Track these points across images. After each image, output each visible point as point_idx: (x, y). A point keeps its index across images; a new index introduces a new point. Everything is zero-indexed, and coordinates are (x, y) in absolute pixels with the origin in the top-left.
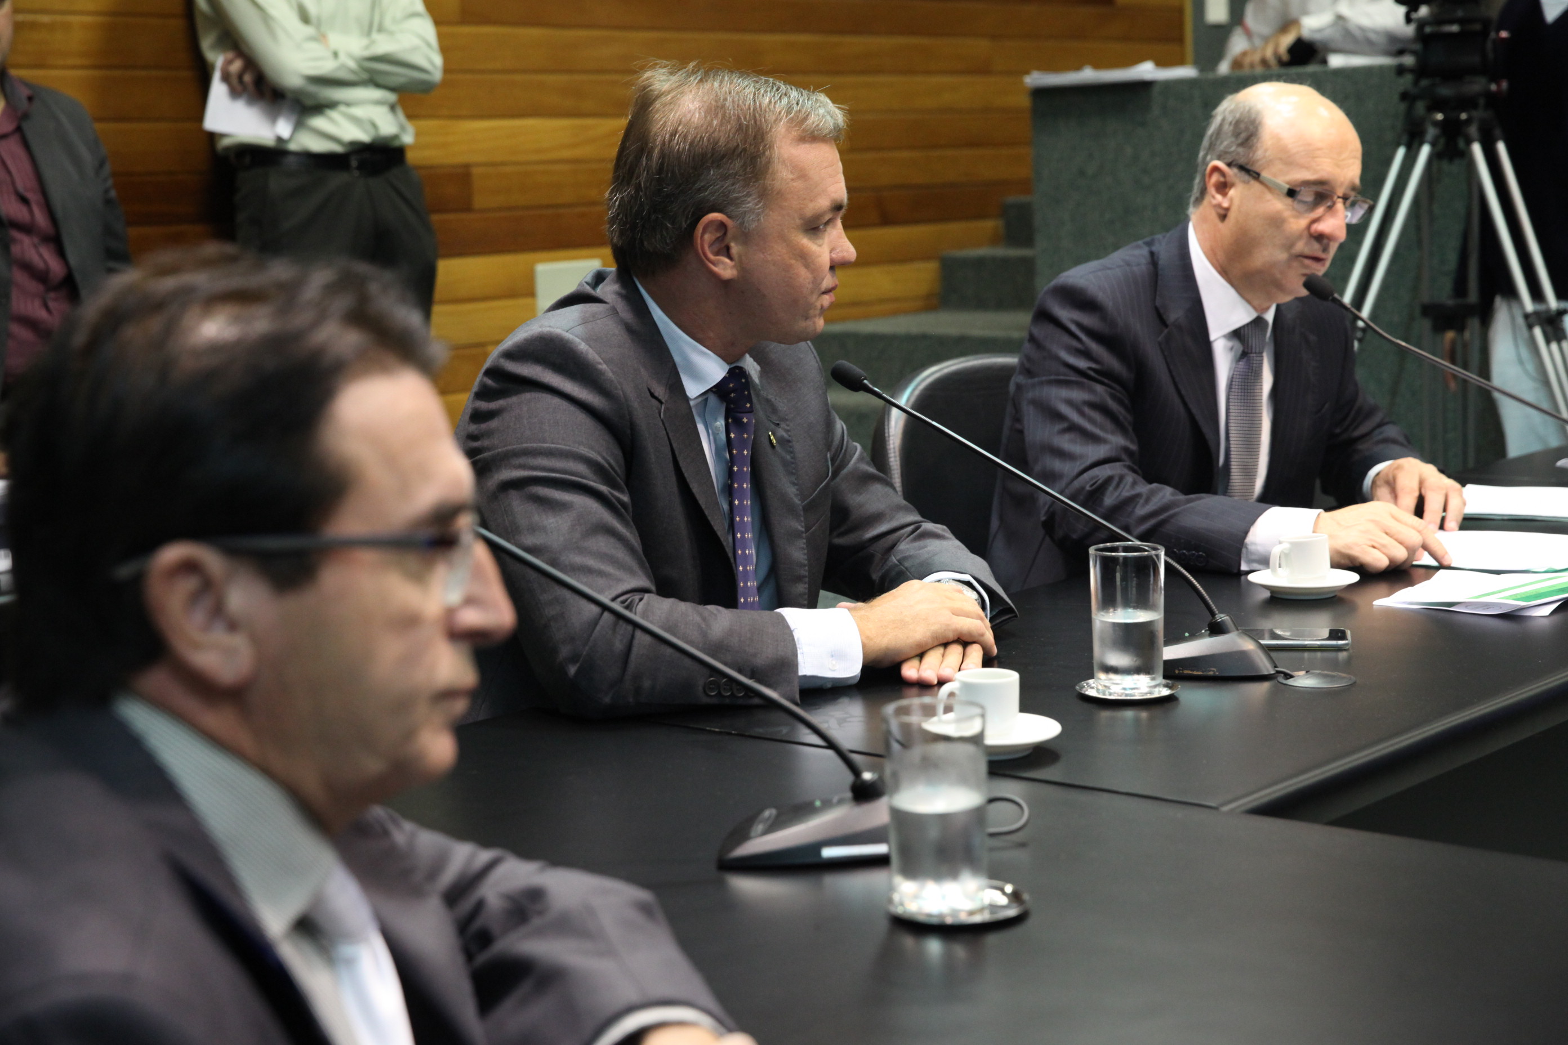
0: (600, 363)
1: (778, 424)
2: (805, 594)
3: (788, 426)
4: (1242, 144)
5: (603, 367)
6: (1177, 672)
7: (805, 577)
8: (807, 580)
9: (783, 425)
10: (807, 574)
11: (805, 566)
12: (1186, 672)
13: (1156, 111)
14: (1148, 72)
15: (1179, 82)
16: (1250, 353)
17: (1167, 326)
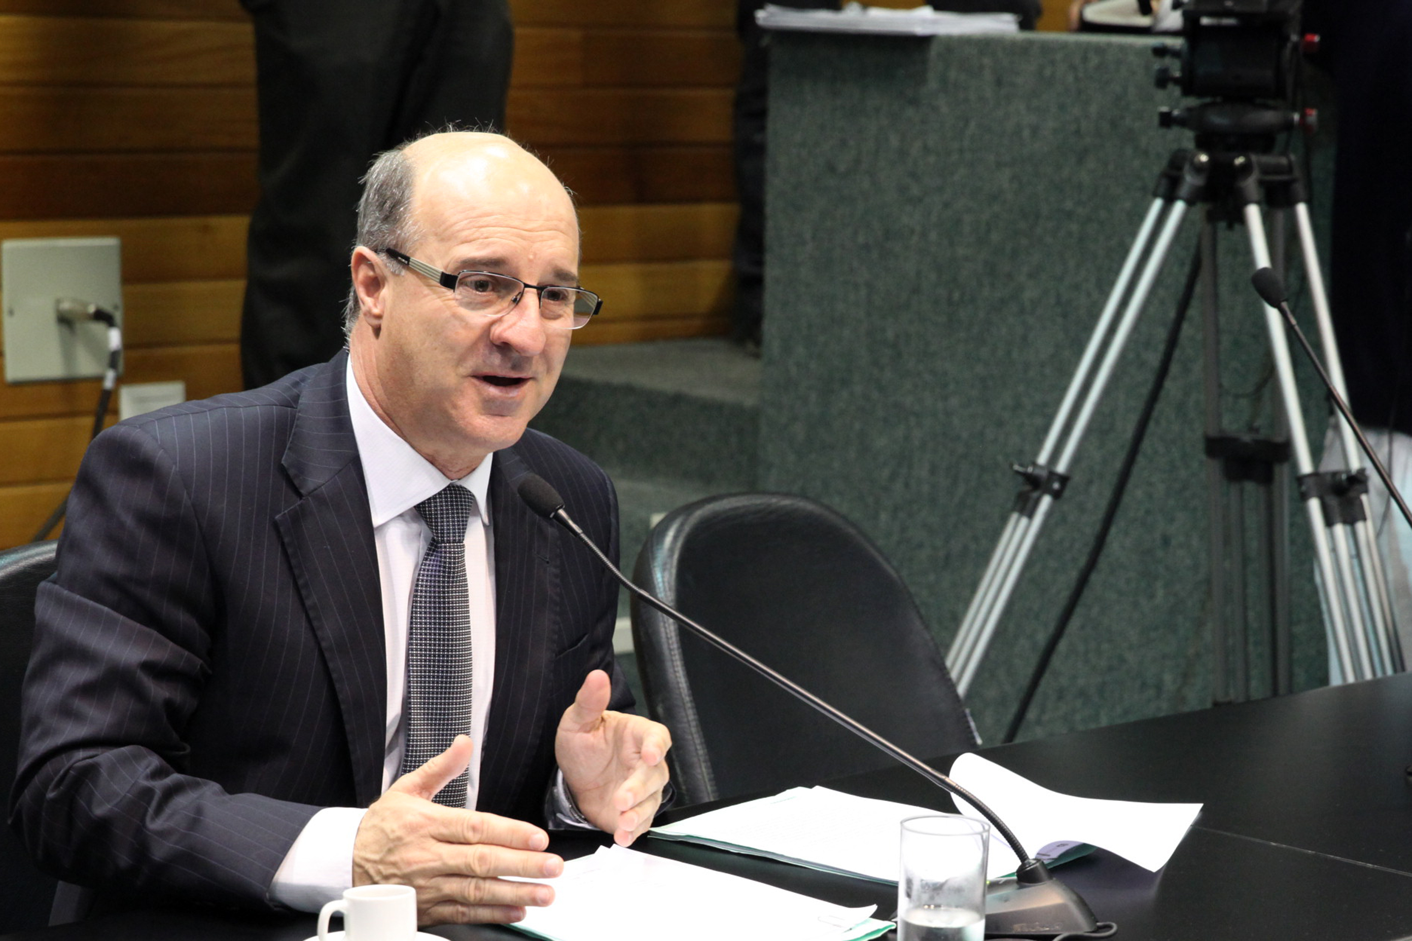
13: (933, 84)
14: (924, 21)
15: (966, 41)
16: (443, 541)
17: (300, 496)
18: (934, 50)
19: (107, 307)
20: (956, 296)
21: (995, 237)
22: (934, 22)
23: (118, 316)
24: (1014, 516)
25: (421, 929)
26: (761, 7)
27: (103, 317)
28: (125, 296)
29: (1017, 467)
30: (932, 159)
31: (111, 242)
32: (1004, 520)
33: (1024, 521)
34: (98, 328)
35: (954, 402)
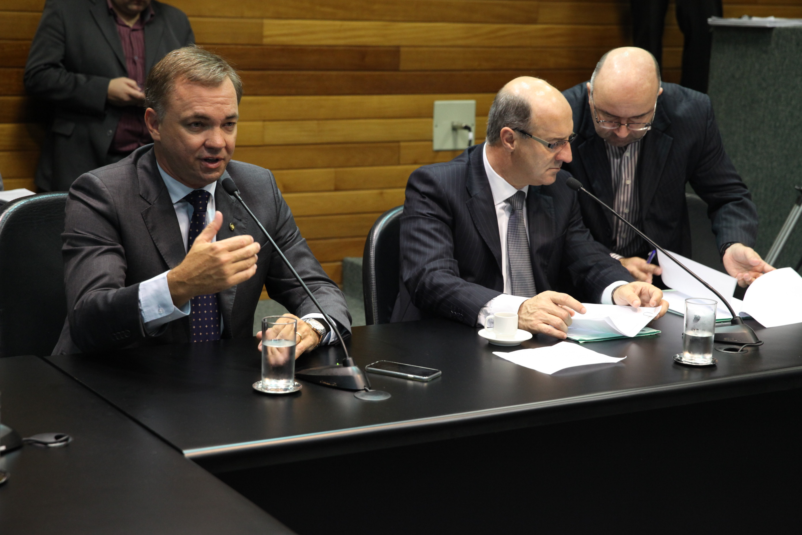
0: (104, 188)
1: (241, 220)
2: (233, 300)
3: (246, 221)
4: (522, 121)
5: (105, 189)
6: (321, 382)
7: (234, 292)
8: (235, 294)
9: (243, 221)
10: (235, 291)
11: (236, 287)
12: (325, 383)
13: (773, 45)
14: (771, 22)
15: (787, 29)
16: (516, 210)
17: (471, 197)
18: (774, 33)
19: (469, 125)
20: (778, 124)
21: (794, 102)
22: (775, 22)
23: (473, 128)
24: (795, 205)
25: (518, 328)
26: (710, 17)
27: (468, 128)
28: (477, 121)
29: (797, 187)
30: (771, 73)
31: (472, 102)
32: (791, 208)
33: (798, 207)
34: (466, 132)
35: (775, 164)
